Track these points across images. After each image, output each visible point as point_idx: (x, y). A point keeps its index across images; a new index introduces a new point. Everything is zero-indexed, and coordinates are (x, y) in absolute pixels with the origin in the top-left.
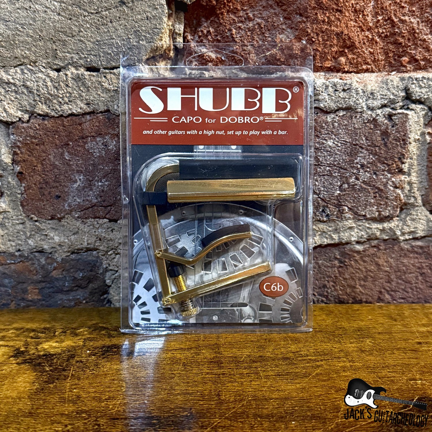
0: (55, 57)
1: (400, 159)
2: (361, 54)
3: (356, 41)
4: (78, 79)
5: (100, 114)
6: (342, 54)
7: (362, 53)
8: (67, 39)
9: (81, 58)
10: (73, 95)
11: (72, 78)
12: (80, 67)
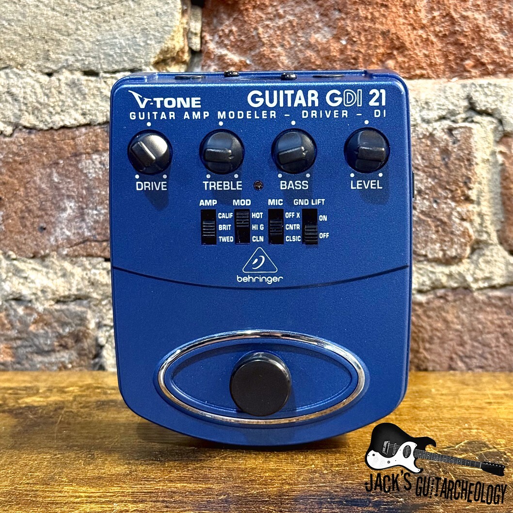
0: (47, 59)
1: (465, 183)
2: (412, 57)
3: (406, 41)
4: (73, 84)
5: (98, 127)
6: (390, 56)
7: (414, 56)
8: (61, 38)
9: (77, 61)
10: (66, 104)
11: (67, 84)
12: (76, 70)
